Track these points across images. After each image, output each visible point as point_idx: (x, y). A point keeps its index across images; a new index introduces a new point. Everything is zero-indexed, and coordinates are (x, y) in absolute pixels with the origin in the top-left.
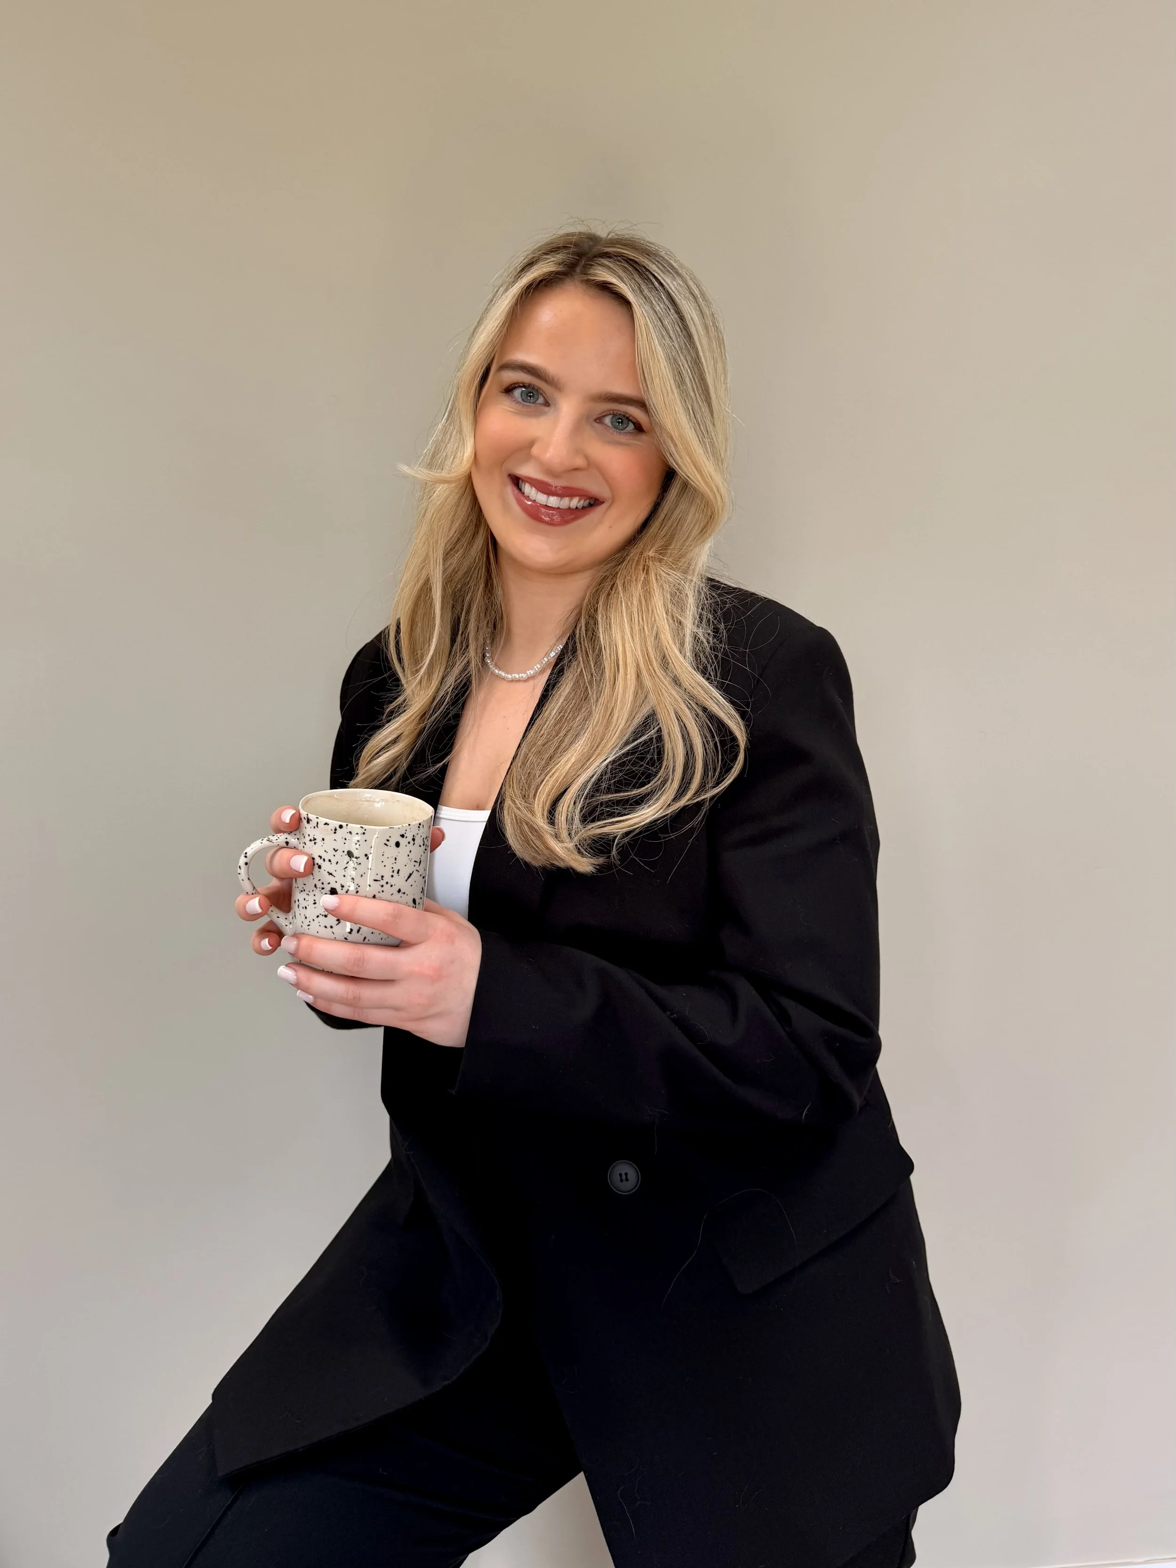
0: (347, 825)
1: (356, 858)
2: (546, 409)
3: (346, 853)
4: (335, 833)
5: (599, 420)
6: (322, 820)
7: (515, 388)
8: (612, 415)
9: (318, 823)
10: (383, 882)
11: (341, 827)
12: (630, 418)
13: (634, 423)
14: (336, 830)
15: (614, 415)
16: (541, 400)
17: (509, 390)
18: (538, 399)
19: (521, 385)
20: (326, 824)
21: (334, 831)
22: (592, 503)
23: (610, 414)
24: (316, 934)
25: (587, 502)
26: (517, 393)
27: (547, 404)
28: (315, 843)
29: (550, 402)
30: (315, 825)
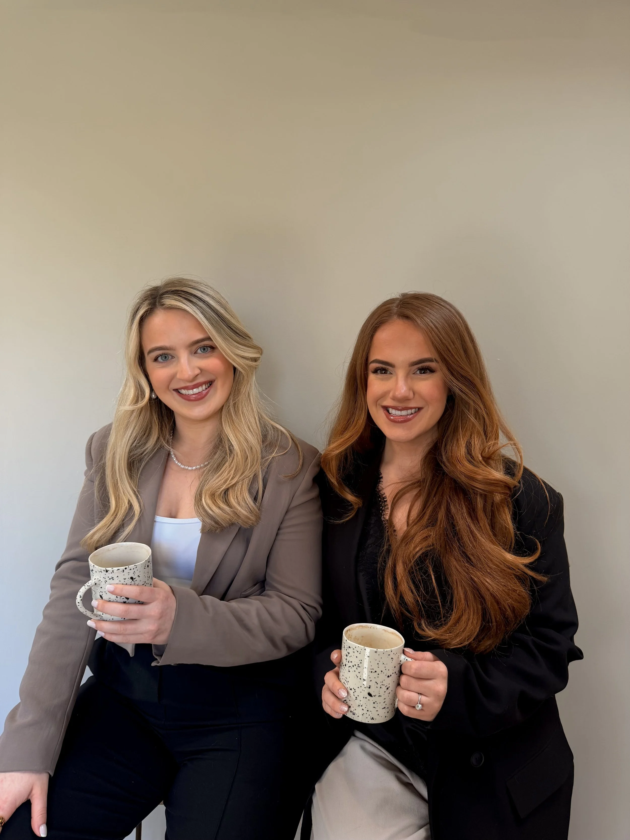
0: (129, 567)
1: (135, 579)
2: (174, 359)
3: (130, 578)
4: (123, 572)
5: (196, 353)
6: (115, 569)
7: (158, 358)
8: (200, 349)
9: (113, 571)
10: (146, 584)
11: (126, 568)
12: (207, 346)
13: (209, 347)
14: (123, 570)
15: (201, 348)
16: (170, 357)
17: (156, 360)
18: (169, 357)
19: (159, 355)
20: (118, 570)
21: (122, 571)
22: (211, 384)
23: (199, 348)
24: (112, 620)
25: (209, 384)
26: (160, 359)
27: (173, 357)
28: (113, 580)
29: (174, 356)
30: (112, 572)
